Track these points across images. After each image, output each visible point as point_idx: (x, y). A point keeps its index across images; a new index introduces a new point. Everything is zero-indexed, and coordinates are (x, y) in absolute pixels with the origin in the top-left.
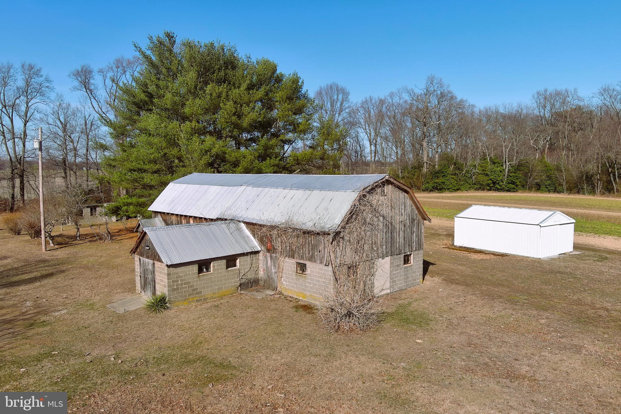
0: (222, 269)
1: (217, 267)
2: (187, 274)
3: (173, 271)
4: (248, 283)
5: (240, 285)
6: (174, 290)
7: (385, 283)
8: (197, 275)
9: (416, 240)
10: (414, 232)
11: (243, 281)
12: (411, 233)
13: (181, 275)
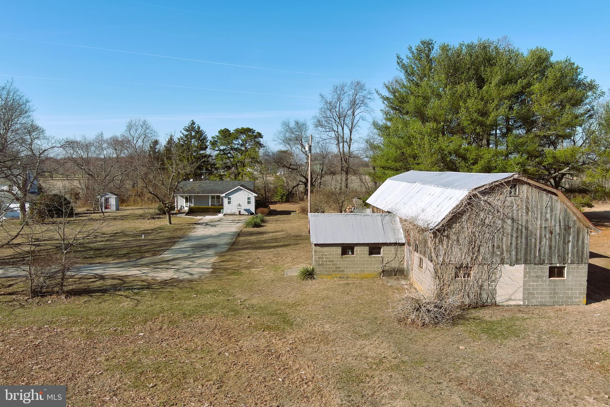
0: (364, 254)
1: (360, 252)
2: (331, 254)
3: (319, 249)
4: (391, 271)
5: (383, 271)
6: (319, 265)
7: (514, 293)
8: (340, 256)
9: (572, 252)
10: (569, 242)
11: (387, 268)
12: (564, 242)
13: (326, 253)
